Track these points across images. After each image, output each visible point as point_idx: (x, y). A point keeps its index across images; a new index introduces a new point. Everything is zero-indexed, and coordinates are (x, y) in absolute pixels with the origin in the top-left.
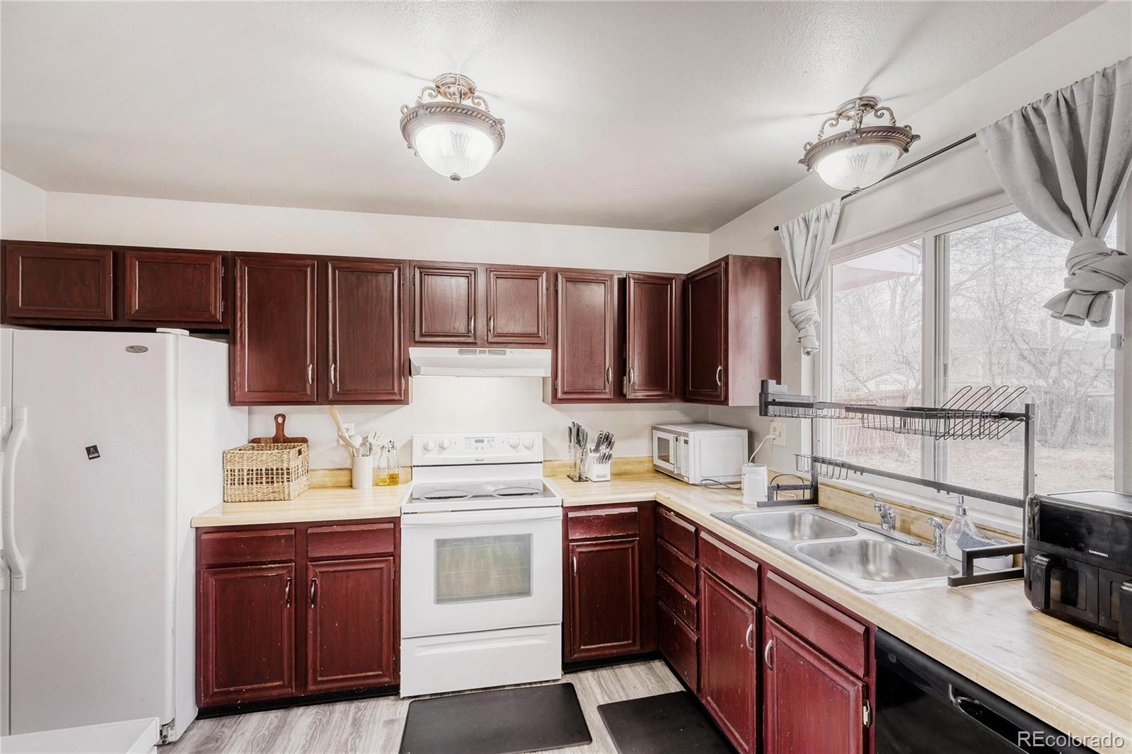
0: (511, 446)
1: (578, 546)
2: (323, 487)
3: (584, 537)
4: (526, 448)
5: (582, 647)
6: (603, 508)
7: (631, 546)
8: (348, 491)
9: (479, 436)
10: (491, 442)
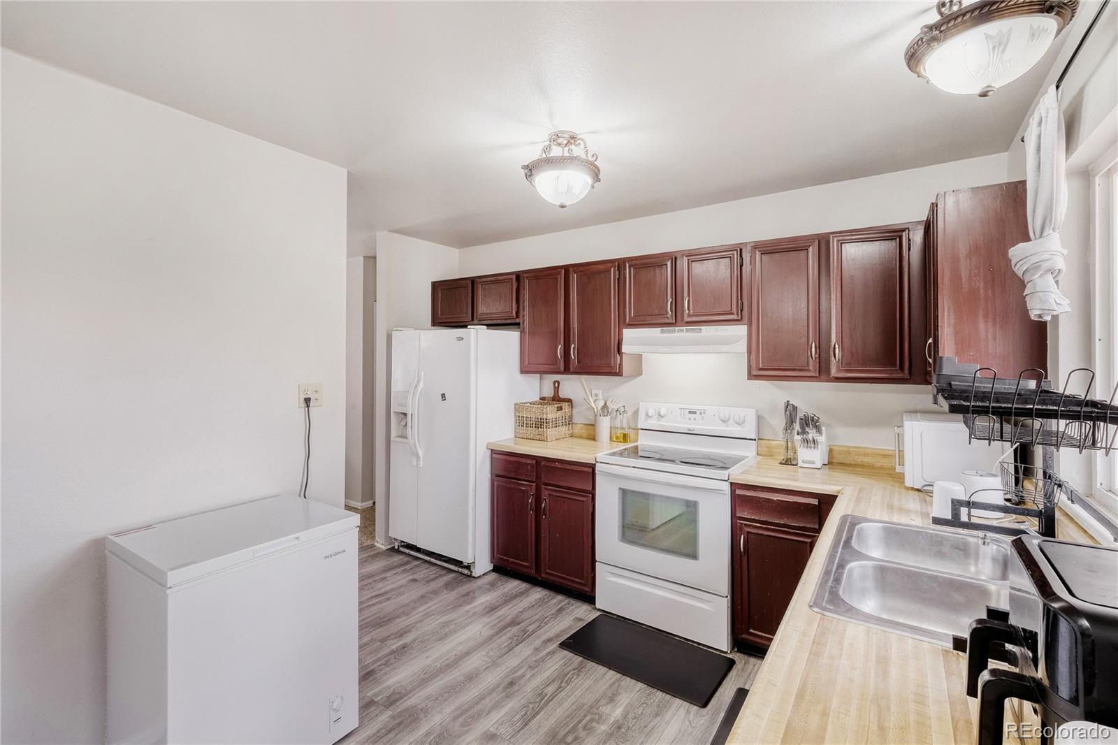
0: (722, 421)
1: (746, 525)
2: (581, 437)
3: (753, 517)
4: (737, 423)
5: (752, 631)
6: (776, 493)
7: (809, 541)
8: (593, 442)
9: (693, 407)
10: (703, 415)
